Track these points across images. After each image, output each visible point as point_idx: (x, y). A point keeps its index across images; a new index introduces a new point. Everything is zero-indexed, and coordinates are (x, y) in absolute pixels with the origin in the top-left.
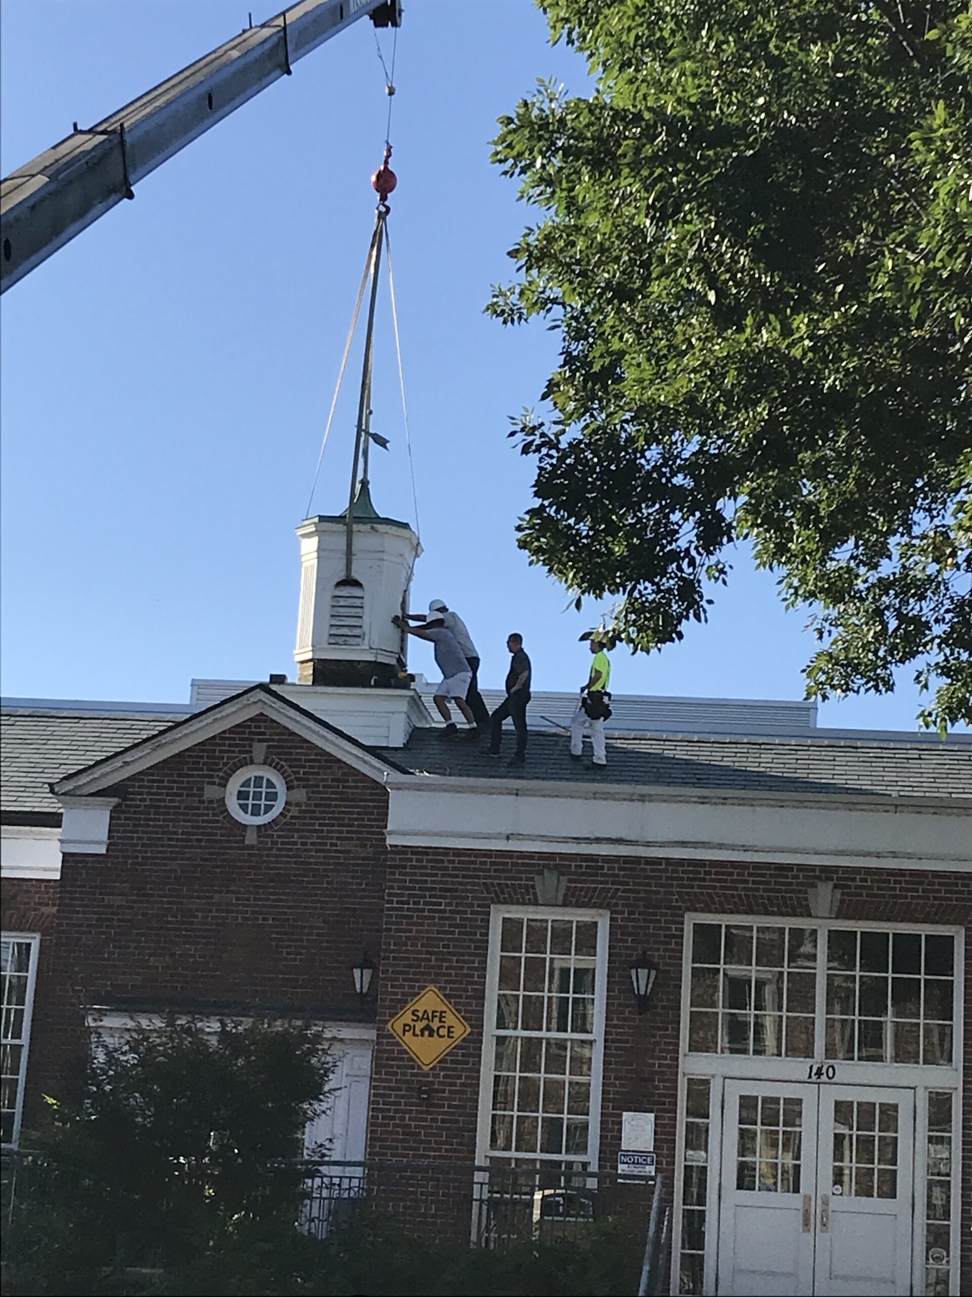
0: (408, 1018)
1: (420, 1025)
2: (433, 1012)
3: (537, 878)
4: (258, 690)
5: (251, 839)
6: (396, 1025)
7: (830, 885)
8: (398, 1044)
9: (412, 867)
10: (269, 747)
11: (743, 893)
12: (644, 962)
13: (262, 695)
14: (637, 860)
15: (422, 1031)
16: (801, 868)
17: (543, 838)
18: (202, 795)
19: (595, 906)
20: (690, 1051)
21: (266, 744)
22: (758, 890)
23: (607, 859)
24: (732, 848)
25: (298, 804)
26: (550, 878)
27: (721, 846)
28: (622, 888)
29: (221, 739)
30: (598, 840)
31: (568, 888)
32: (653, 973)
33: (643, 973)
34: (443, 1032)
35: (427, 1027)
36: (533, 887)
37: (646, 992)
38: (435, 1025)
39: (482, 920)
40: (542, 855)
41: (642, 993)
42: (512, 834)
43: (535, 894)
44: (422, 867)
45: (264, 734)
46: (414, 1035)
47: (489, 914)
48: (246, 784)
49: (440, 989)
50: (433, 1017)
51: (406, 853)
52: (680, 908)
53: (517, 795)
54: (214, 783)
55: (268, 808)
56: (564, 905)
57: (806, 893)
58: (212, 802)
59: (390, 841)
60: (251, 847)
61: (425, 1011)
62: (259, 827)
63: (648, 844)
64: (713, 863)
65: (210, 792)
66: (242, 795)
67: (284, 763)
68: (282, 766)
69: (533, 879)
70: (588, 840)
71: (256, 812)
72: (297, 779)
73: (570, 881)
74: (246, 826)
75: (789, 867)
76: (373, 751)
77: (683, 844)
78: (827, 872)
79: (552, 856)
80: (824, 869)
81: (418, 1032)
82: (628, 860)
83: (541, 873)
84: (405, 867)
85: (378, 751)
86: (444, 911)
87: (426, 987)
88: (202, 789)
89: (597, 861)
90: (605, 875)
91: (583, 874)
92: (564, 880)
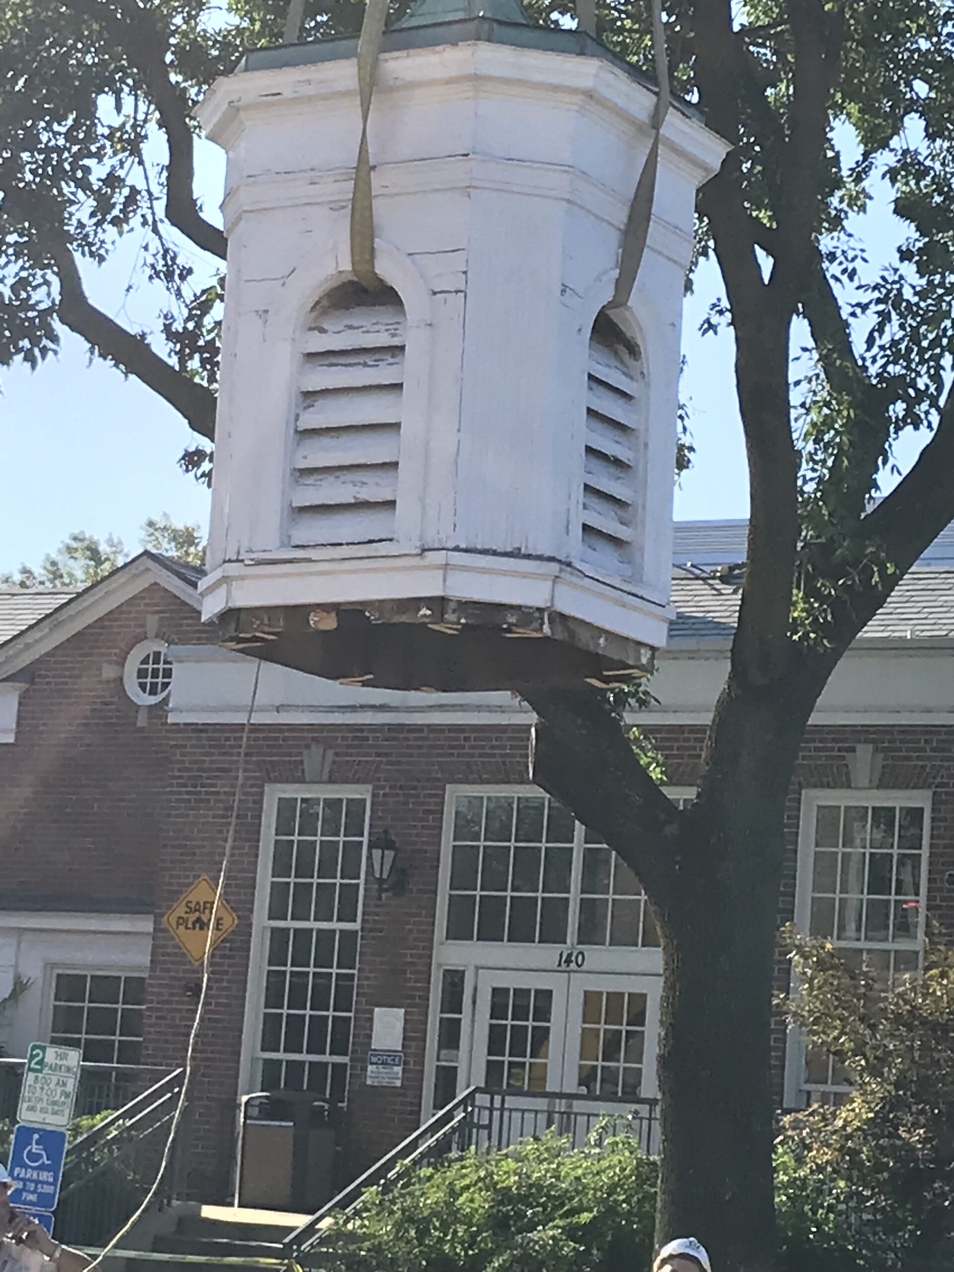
0: (181, 911)
1: (193, 917)
2: (205, 903)
3: (305, 752)
4: (145, 557)
5: (141, 721)
6: (171, 919)
8: (173, 939)
9: (192, 746)
10: (161, 619)
11: (500, 760)
12: (382, 842)
13: (150, 563)
14: (400, 727)
15: (194, 924)
17: (310, 708)
18: (100, 675)
19: (357, 782)
20: (447, 938)
21: (158, 616)
22: (515, 756)
23: (371, 728)
26: (317, 752)
27: (478, 709)
28: (384, 759)
29: (119, 613)
31: (333, 762)
35: (199, 920)
36: (302, 762)
38: (205, 917)
39: (254, 802)
40: (311, 728)
42: (283, 705)
43: (303, 771)
44: (201, 746)
45: (157, 605)
46: (187, 928)
47: (262, 794)
48: (145, 661)
49: (211, 878)
50: (205, 908)
51: (186, 731)
52: (438, 780)
54: (111, 662)
55: (163, 687)
56: (331, 781)
58: (110, 682)
59: (171, 719)
60: (142, 729)
61: (198, 903)
62: (152, 707)
63: (409, 710)
64: (474, 728)
65: (107, 671)
66: (141, 673)
67: (174, 637)
69: (301, 754)
70: (351, 708)
71: (152, 691)
73: (337, 754)
74: (140, 707)
77: (440, 707)
79: (320, 728)
81: (190, 925)
82: (392, 728)
83: (307, 747)
84: (185, 746)
86: (219, 793)
87: (199, 876)
88: (100, 669)
89: (362, 731)
90: (371, 747)
91: (349, 746)
92: (330, 753)
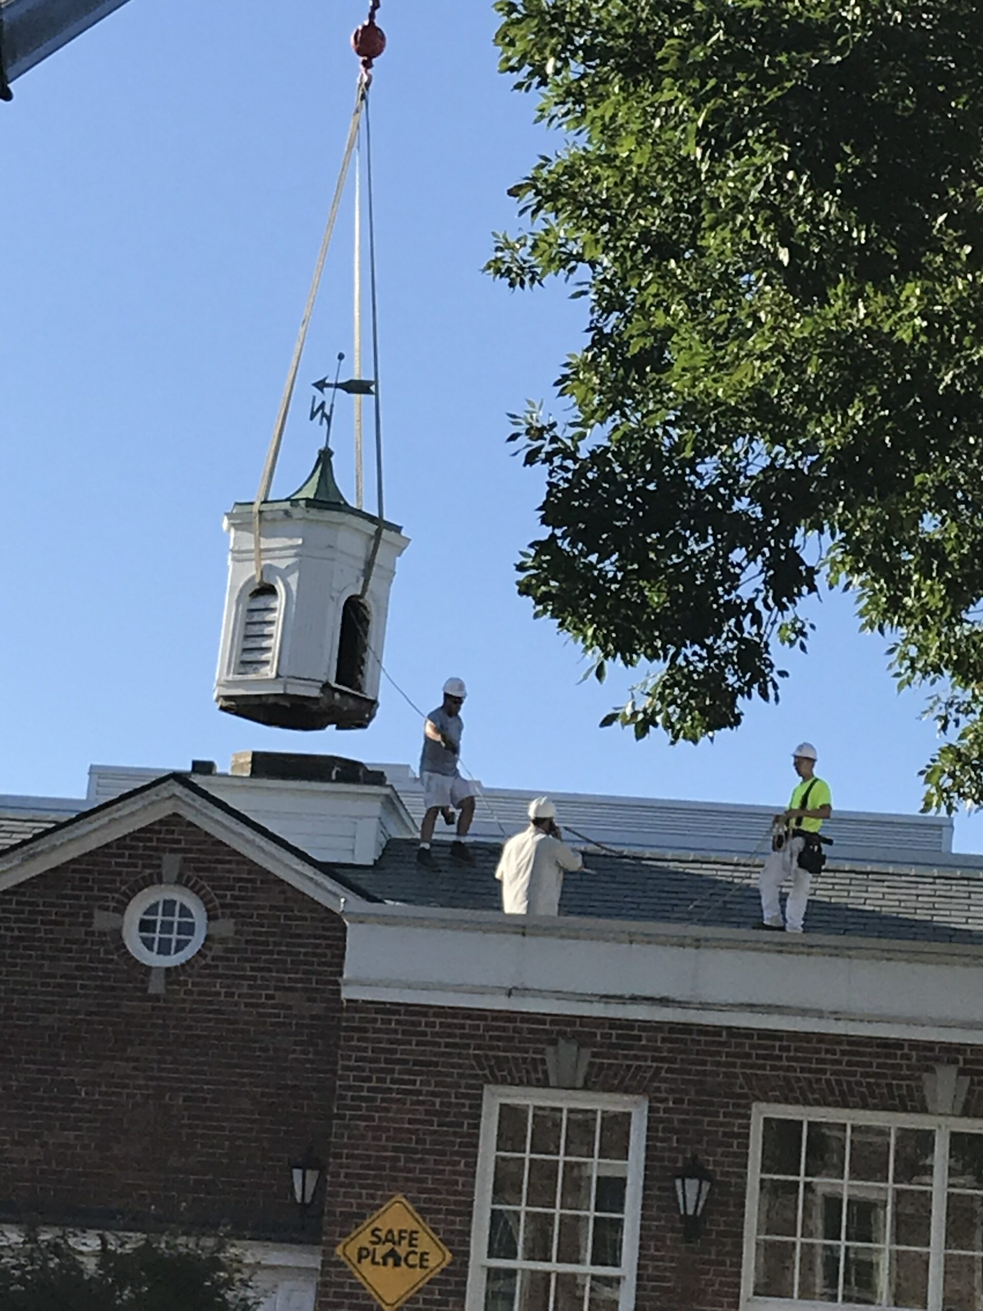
0: (364, 1239)
1: (382, 1250)
2: (400, 1232)
3: (550, 1049)
4: (171, 781)
5: (156, 986)
6: (347, 1250)
7: (952, 1071)
8: (350, 1275)
9: (376, 1031)
10: (185, 860)
11: (832, 1078)
12: (695, 1170)
13: (178, 790)
14: (687, 1028)
15: (385, 1258)
16: (915, 1045)
17: (558, 995)
18: (90, 925)
19: (626, 1091)
20: (756, 1294)
21: (180, 856)
22: (854, 1074)
23: (646, 1026)
24: (820, 1014)
25: (223, 941)
26: (568, 1049)
27: (804, 1012)
28: (666, 1066)
29: (118, 848)
30: (634, 999)
31: (591, 1064)
32: (706, 1186)
33: (692, 1185)
34: (414, 1260)
35: (392, 1253)
36: (543, 1061)
37: (695, 1211)
38: (402, 1250)
39: (471, 1107)
40: (556, 1019)
41: (690, 1212)
42: (516, 988)
43: (545, 1072)
44: (387, 1031)
45: (178, 842)
46: (373, 1262)
47: (480, 1097)
48: (152, 910)
49: (413, 1201)
50: (401, 1238)
51: (367, 1011)
52: (745, 1096)
53: (524, 934)
54: (107, 909)
55: (181, 945)
56: (586, 1087)
57: (920, 1078)
58: (103, 934)
59: (347, 993)
60: (157, 998)
61: (390, 1231)
62: (168, 969)
63: (704, 1006)
64: (794, 1036)
65: (102, 921)
66: (146, 926)
67: (205, 884)
68: (203, 887)
69: (542, 1051)
70: (620, 999)
71: (164, 949)
72: (223, 906)
73: (595, 1055)
74: (149, 968)
75: (898, 1044)
76: (328, 869)
77: (751, 1007)
78: (951, 1052)
79: (570, 1020)
80: (948, 1048)
81: (378, 1259)
82: (674, 1027)
83: (554, 1043)
84: (365, 1030)
85: (337, 870)
86: (419, 1093)
87: (392, 1197)
88: (90, 916)
89: (632, 1028)
90: (643, 1048)
91: (612, 1046)
92: (586, 1053)
